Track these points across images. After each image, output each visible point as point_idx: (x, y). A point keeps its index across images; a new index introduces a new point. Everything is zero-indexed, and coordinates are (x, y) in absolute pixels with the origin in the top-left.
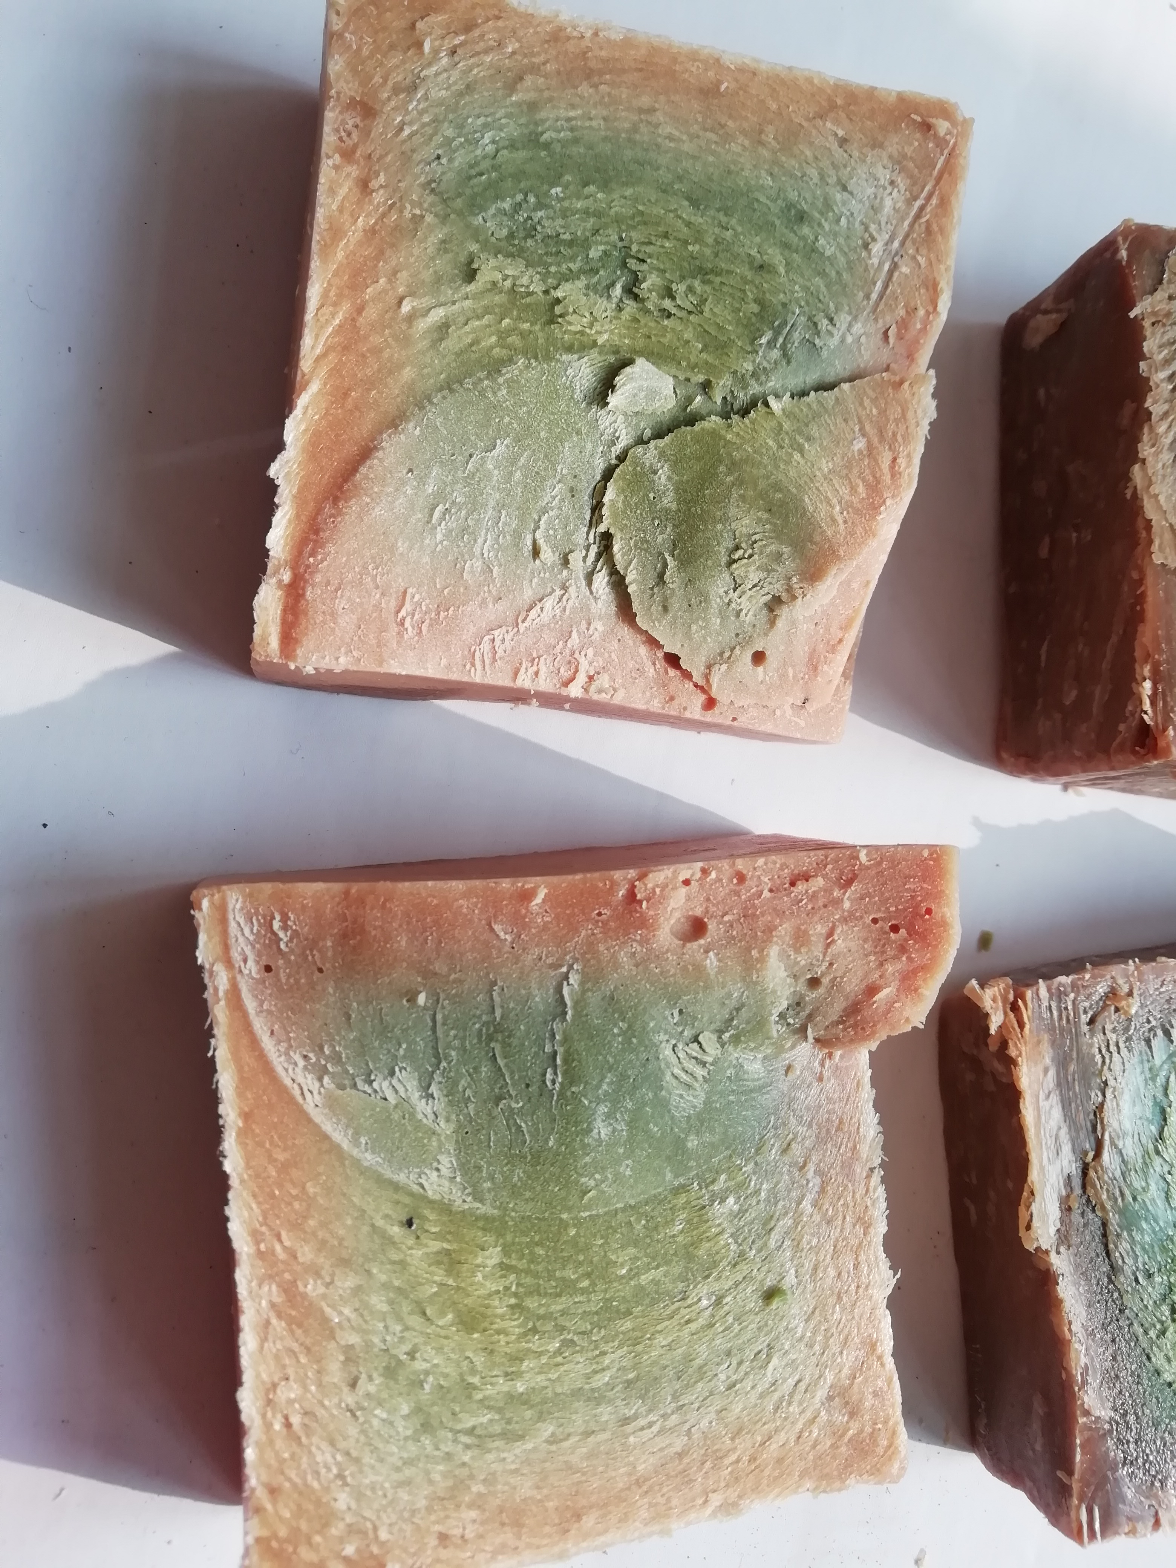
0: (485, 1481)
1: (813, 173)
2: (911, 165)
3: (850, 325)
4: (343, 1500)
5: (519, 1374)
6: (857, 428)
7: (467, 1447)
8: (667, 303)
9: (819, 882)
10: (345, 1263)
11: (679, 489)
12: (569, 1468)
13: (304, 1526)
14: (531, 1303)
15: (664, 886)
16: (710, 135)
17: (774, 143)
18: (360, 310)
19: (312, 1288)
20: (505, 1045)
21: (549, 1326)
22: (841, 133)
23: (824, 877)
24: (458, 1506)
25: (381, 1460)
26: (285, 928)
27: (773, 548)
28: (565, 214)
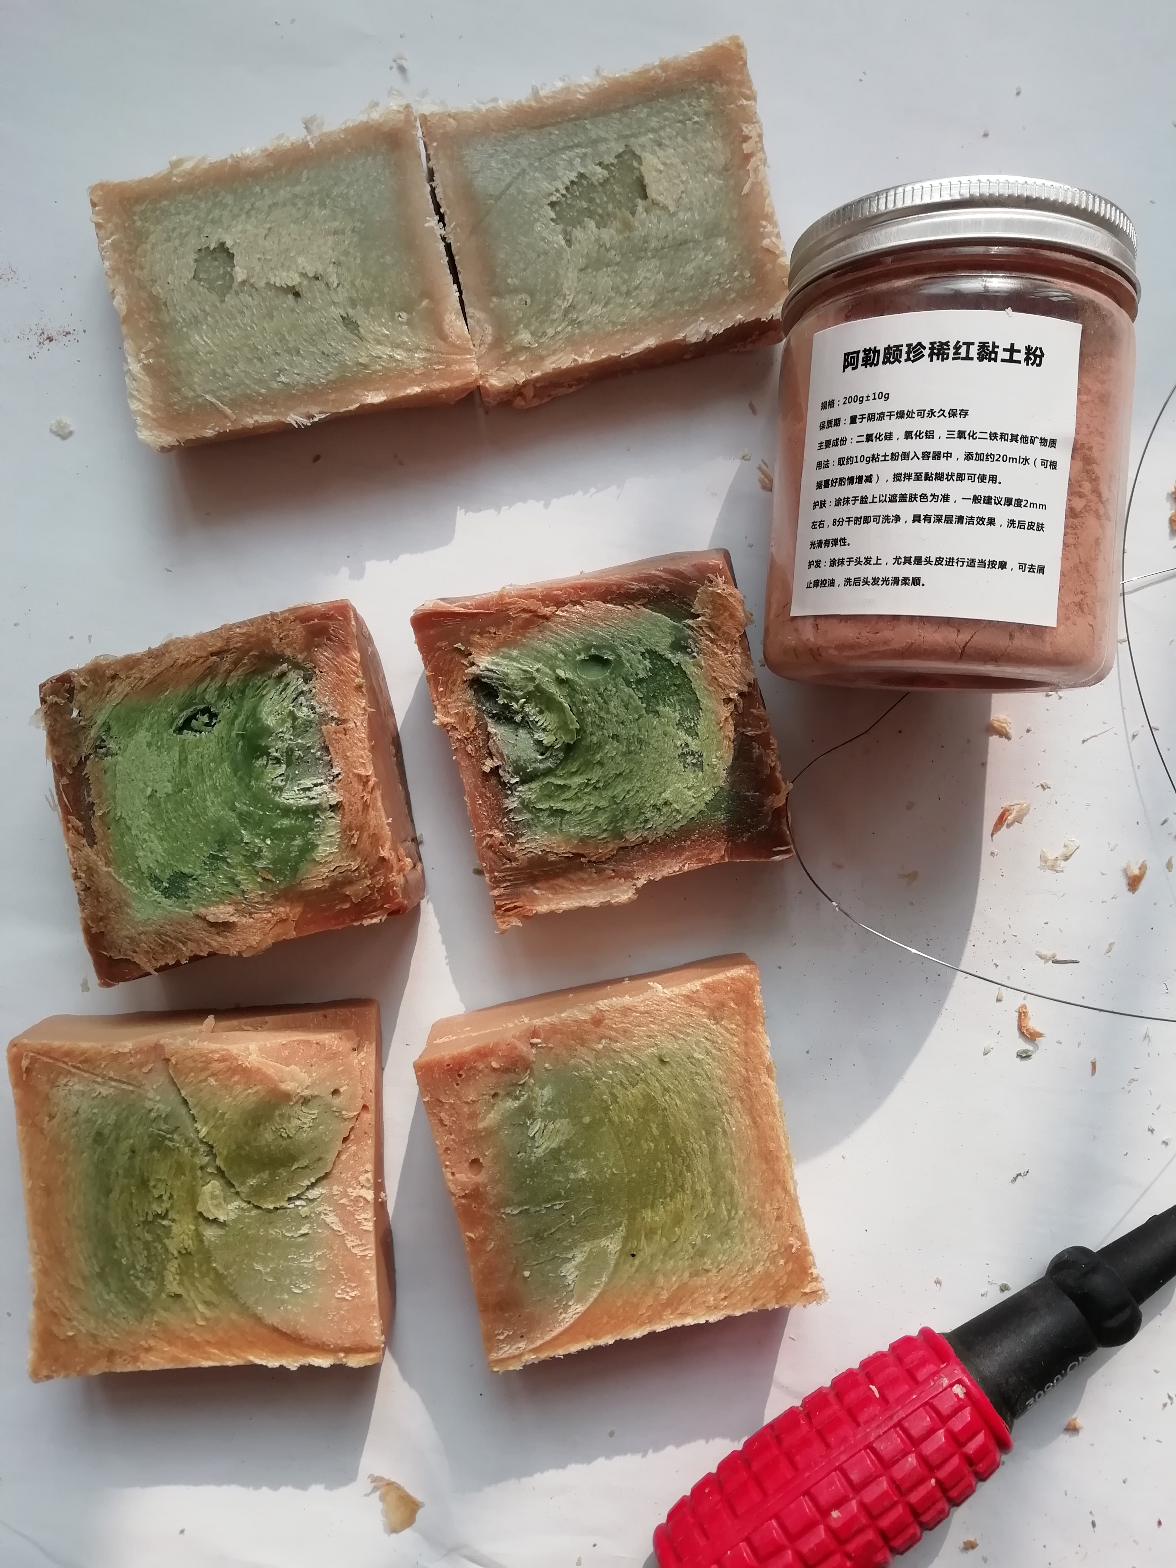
0: (753, 1202)
1: (74, 1131)
2: (52, 1076)
3: (150, 1099)
4: (759, 1269)
5: (703, 1191)
6: (204, 1084)
7: (736, 1212)
8: (165, 1198)
9: (442, 1115)
10: (653, 1283)
11: (258, 1171)
12: (747, 1161)
13: (771, 1284)
14: (669, 1190)
15: (456, 1185)
16: (71, 1187)
17: (64, 1154)
18: (209, 1343)
19: (665, 1295)
20: (545, 1230)
21: (680, 1180)
22: (47, 1119)
23: (440, 1112)
24: (764, 1213)
25: (742, 1253)
26: (502, 1333)
27: (277, 1119)
28: (134, 1255)
